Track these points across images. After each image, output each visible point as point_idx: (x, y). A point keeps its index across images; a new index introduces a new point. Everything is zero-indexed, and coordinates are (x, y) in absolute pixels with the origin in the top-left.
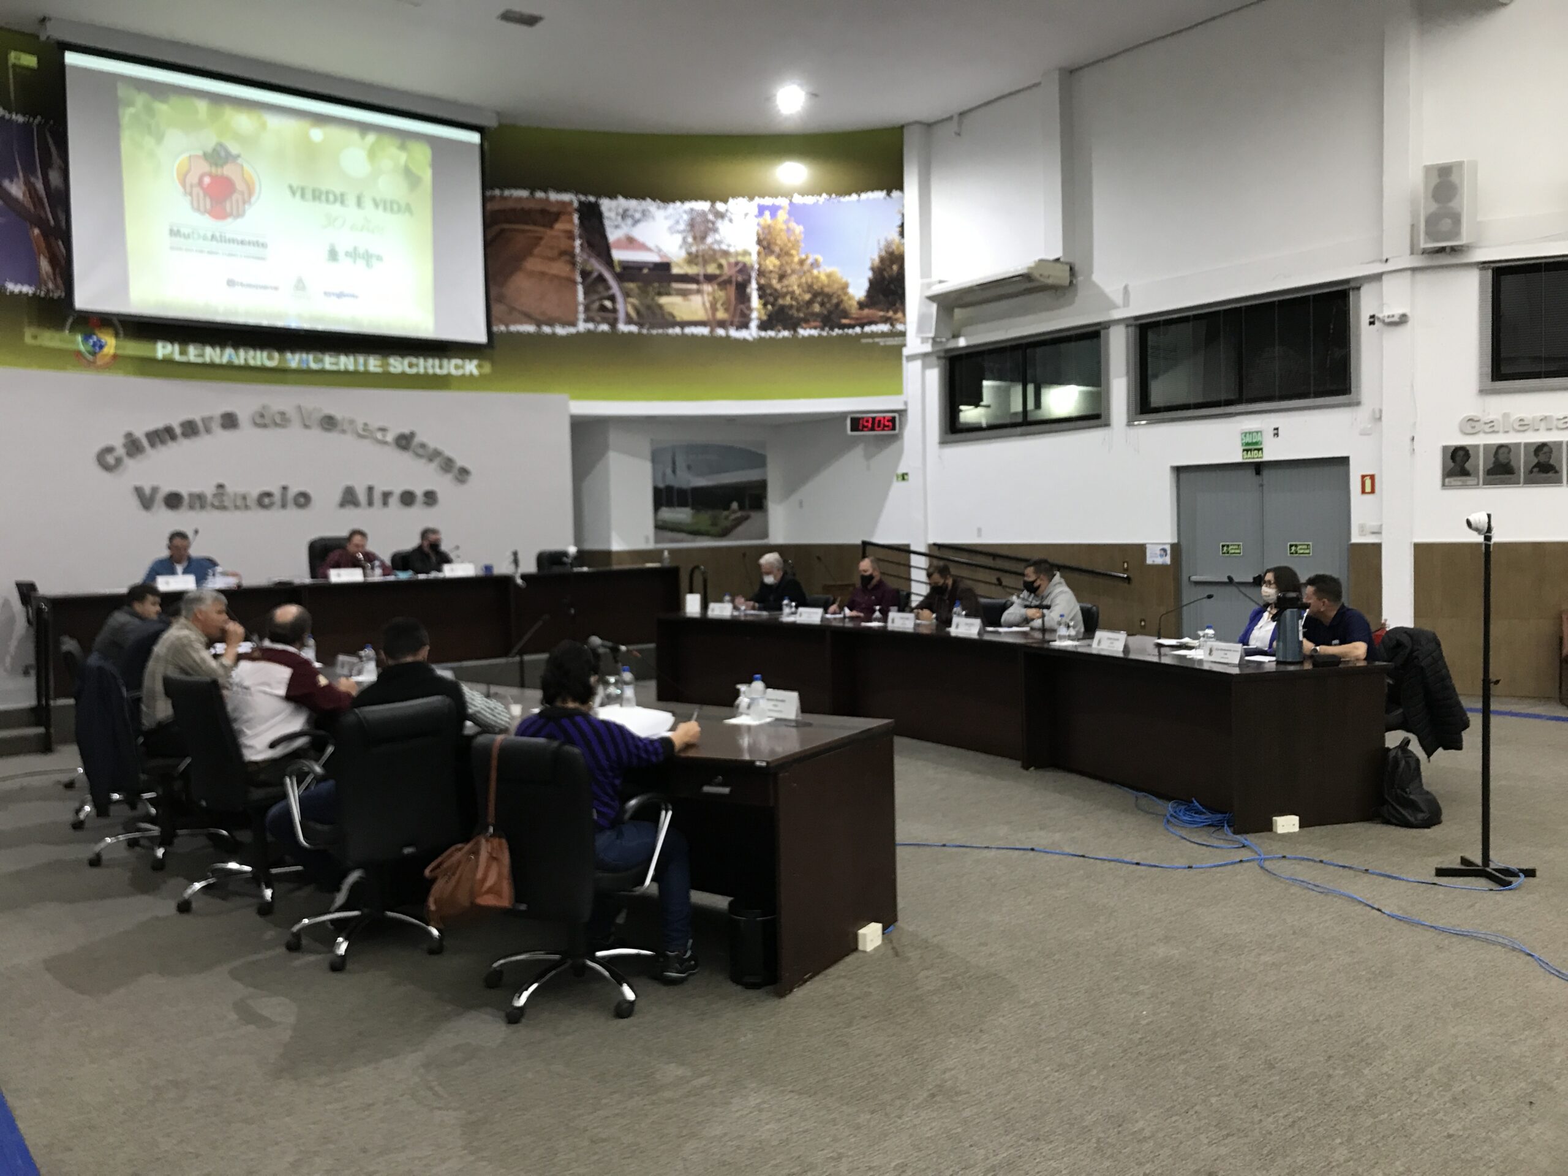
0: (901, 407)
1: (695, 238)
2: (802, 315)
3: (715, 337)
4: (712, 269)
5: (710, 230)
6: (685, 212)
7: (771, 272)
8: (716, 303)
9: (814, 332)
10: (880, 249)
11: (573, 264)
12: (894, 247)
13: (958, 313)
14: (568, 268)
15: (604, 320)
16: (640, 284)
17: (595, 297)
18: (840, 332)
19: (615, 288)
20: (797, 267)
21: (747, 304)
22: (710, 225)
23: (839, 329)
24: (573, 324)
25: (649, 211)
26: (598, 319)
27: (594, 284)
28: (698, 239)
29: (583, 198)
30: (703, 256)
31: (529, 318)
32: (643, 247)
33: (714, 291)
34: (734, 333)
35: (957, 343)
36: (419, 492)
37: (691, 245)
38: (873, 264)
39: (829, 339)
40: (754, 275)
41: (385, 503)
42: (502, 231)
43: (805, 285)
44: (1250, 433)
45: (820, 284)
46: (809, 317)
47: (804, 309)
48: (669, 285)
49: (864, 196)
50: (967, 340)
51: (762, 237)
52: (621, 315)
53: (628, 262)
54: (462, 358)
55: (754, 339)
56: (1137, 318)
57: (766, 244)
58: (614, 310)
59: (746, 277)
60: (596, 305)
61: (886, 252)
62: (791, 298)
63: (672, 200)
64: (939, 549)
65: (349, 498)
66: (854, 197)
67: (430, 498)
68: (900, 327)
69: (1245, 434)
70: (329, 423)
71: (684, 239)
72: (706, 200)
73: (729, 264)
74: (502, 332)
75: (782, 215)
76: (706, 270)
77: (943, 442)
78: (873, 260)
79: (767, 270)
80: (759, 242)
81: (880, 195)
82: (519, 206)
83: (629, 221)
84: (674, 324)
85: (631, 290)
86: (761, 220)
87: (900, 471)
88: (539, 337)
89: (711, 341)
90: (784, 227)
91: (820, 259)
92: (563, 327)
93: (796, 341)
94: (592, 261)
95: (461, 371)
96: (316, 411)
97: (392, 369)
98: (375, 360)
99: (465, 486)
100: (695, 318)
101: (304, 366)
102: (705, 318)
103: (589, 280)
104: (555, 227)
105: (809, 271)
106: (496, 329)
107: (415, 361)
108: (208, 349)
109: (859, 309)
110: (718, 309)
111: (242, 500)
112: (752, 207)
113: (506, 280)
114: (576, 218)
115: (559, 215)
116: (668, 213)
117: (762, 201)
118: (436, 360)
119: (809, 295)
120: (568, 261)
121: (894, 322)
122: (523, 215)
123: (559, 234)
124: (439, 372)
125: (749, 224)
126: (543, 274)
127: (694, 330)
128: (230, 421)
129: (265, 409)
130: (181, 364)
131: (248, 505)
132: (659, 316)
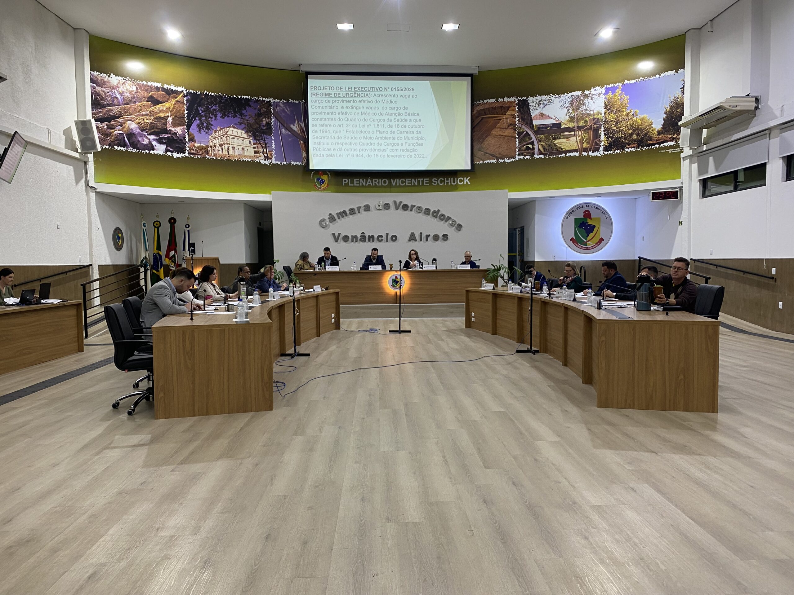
0: (681, 186)
1: (573, 110)
2: (626, 141)
3: (582, 156)
4: (581, 124)
5: (581, 104)
6: (569, 98)
7: (611, 121)
8: (583, 140)
9: (633, 150)
10: (671, 102)
11: (515, 129)
12: (678, 100)
14: (512, 131)
15: (528, 154)
16: (546, 135)
17: (524, 143)
18: (647, 148)
19: (534, 139)
20: (625, 117)
21: (598, 139)
22: (581, 102)
23: (647, 146)
24: (514, 157)
25: (551, 100)
26: (525, 153)
27: (524, 137)
28: (575, 110)
29: (520, 98)
30: (577, 118)
31: (493, 156)
32: (548, 117)
33: (582, 134)
34: (591, 154)
35: (703, 149)
36: (441, 236)
38: (666, 110)
39: (642, 152)
40: (602, 124)
41: (427, 240)
42: (483, 118)
43: (629, 126)
45: (637, 125)
46: (630, 142)
47: (628, 138)
48: (560, 133)
49: (662, 75)
51: (607, 104)
52: (536, 151)
53: (540, 125)
54: (463, 177)
55: (601, 156)
57: (609, 107)
58: (533, 149)
59: (598, 125)
60: (524, 147)
61: (674, 103)
62: (622, 133)
63: (563, 93)
65: (412, 238)
66: (657, 76)
67: (445, 237)
68: (679, 143)
70: (405, 207)
71: (568, 110)
72: (579, 90)
73: (590, 120)
75: (618, 91)
76: (578, 124)
78: (666, 108)
79: (609, 121)
80: (606, 107)
81: (672, 73)
83: (542, 106)
84: (562, 152)
85: (541, 138)
86: (607, 96)
87: (681, 220)
88: (498, 164)
89: (580, 158)
91: (638, 111)
92: (509, 159)
93: (623, 154)
94: (523, 127)
95: (462, 183)
96: (401, 202)
97: (433, 183)
98: (426, 180)
99: (460, 232)
100: (572, 148)
101: (398, 185)
102: (577, 148)
103: (522, 136)
104: (507, 114)
105: (631, 118)
106: (478, 163)
107: (443, 179)
108: (361, 180)
109: (658, 135)
110: (584, 143)
111: (371, 238)
112: (603, 90)
113: (483, 141)
114: (517, 107)
115: (509, 107)
116: (560, 99)
117: (608, 86)
118: (452, 179)
119: (631, 131)
120: (512, 128)
121: (676, 140)
122: (492, 110)
123: (509, 116)
124: (452, 183)
125: (601, 99)
126: (500, 135)
127: (571, 154)
128: (367, 208)
129: (381, 202)
130: (351, 187)
131: (373, 240)
132: (554, 149)
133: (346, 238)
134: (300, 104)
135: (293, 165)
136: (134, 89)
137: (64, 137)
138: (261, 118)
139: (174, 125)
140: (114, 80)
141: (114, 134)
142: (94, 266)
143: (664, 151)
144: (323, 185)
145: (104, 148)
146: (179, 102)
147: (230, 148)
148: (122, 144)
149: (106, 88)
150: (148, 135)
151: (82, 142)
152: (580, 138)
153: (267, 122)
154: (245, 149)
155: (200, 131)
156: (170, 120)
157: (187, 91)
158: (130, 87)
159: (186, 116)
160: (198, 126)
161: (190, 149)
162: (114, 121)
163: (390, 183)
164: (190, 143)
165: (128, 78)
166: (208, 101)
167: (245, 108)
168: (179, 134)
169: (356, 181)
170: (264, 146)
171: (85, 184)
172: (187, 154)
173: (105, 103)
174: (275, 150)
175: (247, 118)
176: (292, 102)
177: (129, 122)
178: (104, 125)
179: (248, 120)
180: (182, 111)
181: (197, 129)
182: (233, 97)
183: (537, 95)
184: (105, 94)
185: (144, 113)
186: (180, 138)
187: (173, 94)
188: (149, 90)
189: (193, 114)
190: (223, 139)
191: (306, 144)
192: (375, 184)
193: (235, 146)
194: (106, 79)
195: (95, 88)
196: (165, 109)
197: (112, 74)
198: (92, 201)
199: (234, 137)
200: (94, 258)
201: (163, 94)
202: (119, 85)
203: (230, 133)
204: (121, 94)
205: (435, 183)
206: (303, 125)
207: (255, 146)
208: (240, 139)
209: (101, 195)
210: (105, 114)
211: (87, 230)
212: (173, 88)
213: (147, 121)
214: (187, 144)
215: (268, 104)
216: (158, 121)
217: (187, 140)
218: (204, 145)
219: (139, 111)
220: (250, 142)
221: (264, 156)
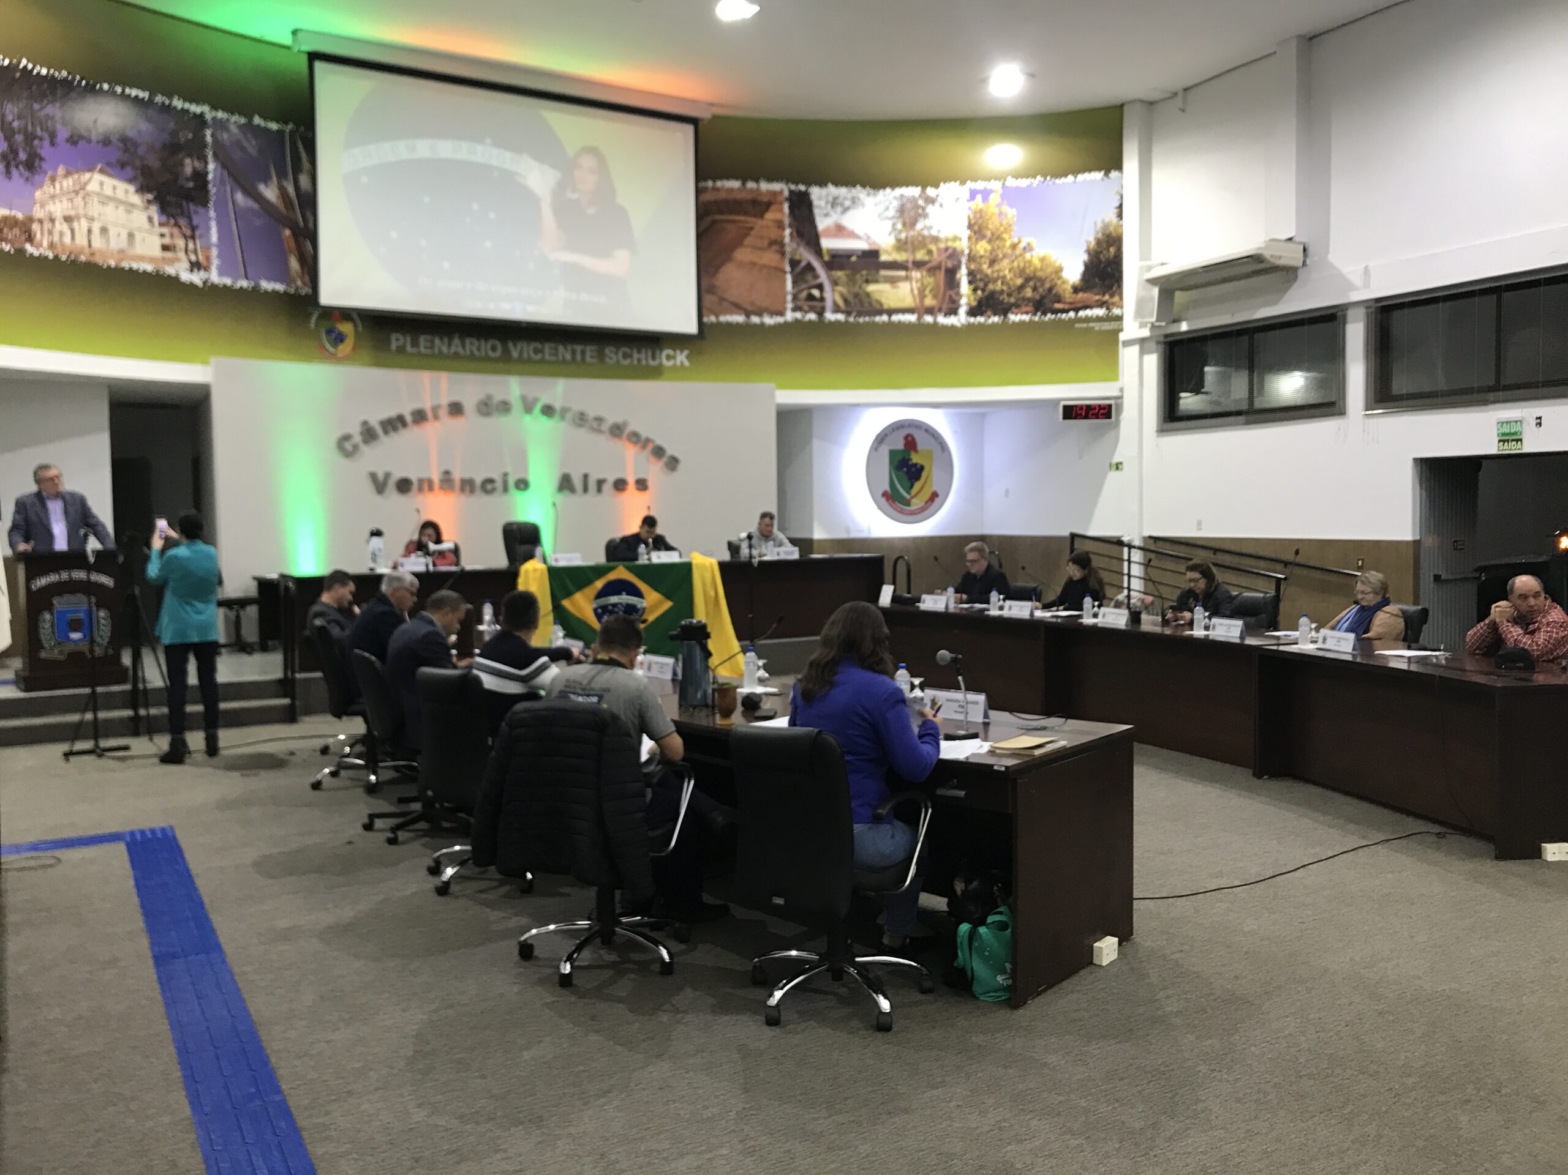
0: (1116, 393)
1: (904, 225)
2: (1012, 300)
3: (923, 324)
4: (921, 255)
5: (920, 215)
6: (895, 198)
7: (982, 257)
8: (925, 290)
9: (1026, 318)
10: (1097, 233)
11: (783, 254)
12: (1111, 229)
13: (1179, 296)
14: (777, 257)
15: (812, 309)
16: (848, 272)
17: (804, 286)
18: (1053, 316)
19: (823, 276)
20: (1009, 251)
21: (955, 291)
22: (920, 211)
23: (1052, 314)
24: (781, 313)
25: (859, 199)
26: (806, 308)
27: (803, 273)
28: (908, 225)
29: (793, 187)
30: (912, 243)
31: (737, 308)
32: (853, 235)
33: (922, 276)
34: (942, 320)
35: (1179, 327)
36: (631, 481)
37: (900, 232)
38: (1088, 247)
39: (1041, 325)
40: (964, 260)
41: (599, 490)
42: (714, 222)
43: (1016, 270)
44: (1507, 422)
45: (1032, 269)
46: (1020, 302)
47: (1015, 294)
48: (877, 272)
49: (1081, 177)
50: (1189, 325)
51: (973, 222)
52: (829, 304)
53: (837, 250)
54: (674, 350)
55: (963, 325)
56: (1378, 300)
57: (977, 228)
58: (822, 299)
59: (955, 263)
60: (804, 294)
61: (1103, 234)
62: (1002, 283)
63: (883, 186)
64: (1155, 542)
65: (566, 484)
66: (1070, 178)
67: (642, 485)
68: (1116, 311)
69: (1501, 423)
70: (548, 410)
71: (894, 225)
72: (917, 185)
73: (939, 250)
74: (712, 324)
75: (994, 199)
76: (914, 256)
77: (1161, 431)
78: (1088, 243)
79: (978, 255)
80: (970, 226)
81: (1098, 175)
82: (730, 197)
83: (839, 209)
84: (880, 312)
85: (839, 278)
86: (973, 205)
87: (1116, 460)
88: (747, 326)
89: (918, 329)
90: (996, 211)
91: (1034, 242)
92: (771, 317)
93: (1006, 326)
94: (801, 250)
95: (672, 362)
96: (537, 399)
97: (607, 360)
98: (591, 351)
99: (675, 474)
100: (903, 305)
102: (913, 305)
103: (798, 269)
104: (766, 217)
105: (1021, 255)
106: (710, 320)
107: (629, 352)
108: (437, 341)
109: (1073, 293)
110: (926, 296)
111: (468, 484)
112: (963, 191)
113: (717, 269)
114: (786, 207)
115: (770, 204)
116: (877, 200)
117: (974, 185)
118: (649, 351)
119: (1021, 280)
120: (777, 251)
121: (1110, 305)
122: (735, 205)
123: (769, 224)
124: (652, 363)
125: (960, 209)
126: (753, 264)
127: (901, 317)
128: (456, 409)
129: (489, 397)
130: (413, 355)
131: (472, 491)
132: (866, 304)
133: (404, 486)
134: (280, 132)
135: (266, 292)
138: (181, 156)
144: (341, 347)
147: (96, 228)
153: (194, 170)
154: (138, 237)
163: (506, 352)
166: (30, 91)
169: (425, 341)
170: (188, 233)
174: (217, 246)
176: (262, 123)
179: (142, 158)
183: (830, 185)
190: (75, 203)
192: (471, 352)
193: (109, 227)
199: (105, 200)
203: (93, 187)
205: (611, 358)
207: (164, 230)
208: (122, 208)
215: (198, 120)
218: (20, 216)
220: (150, 219)
221: (191, 263)
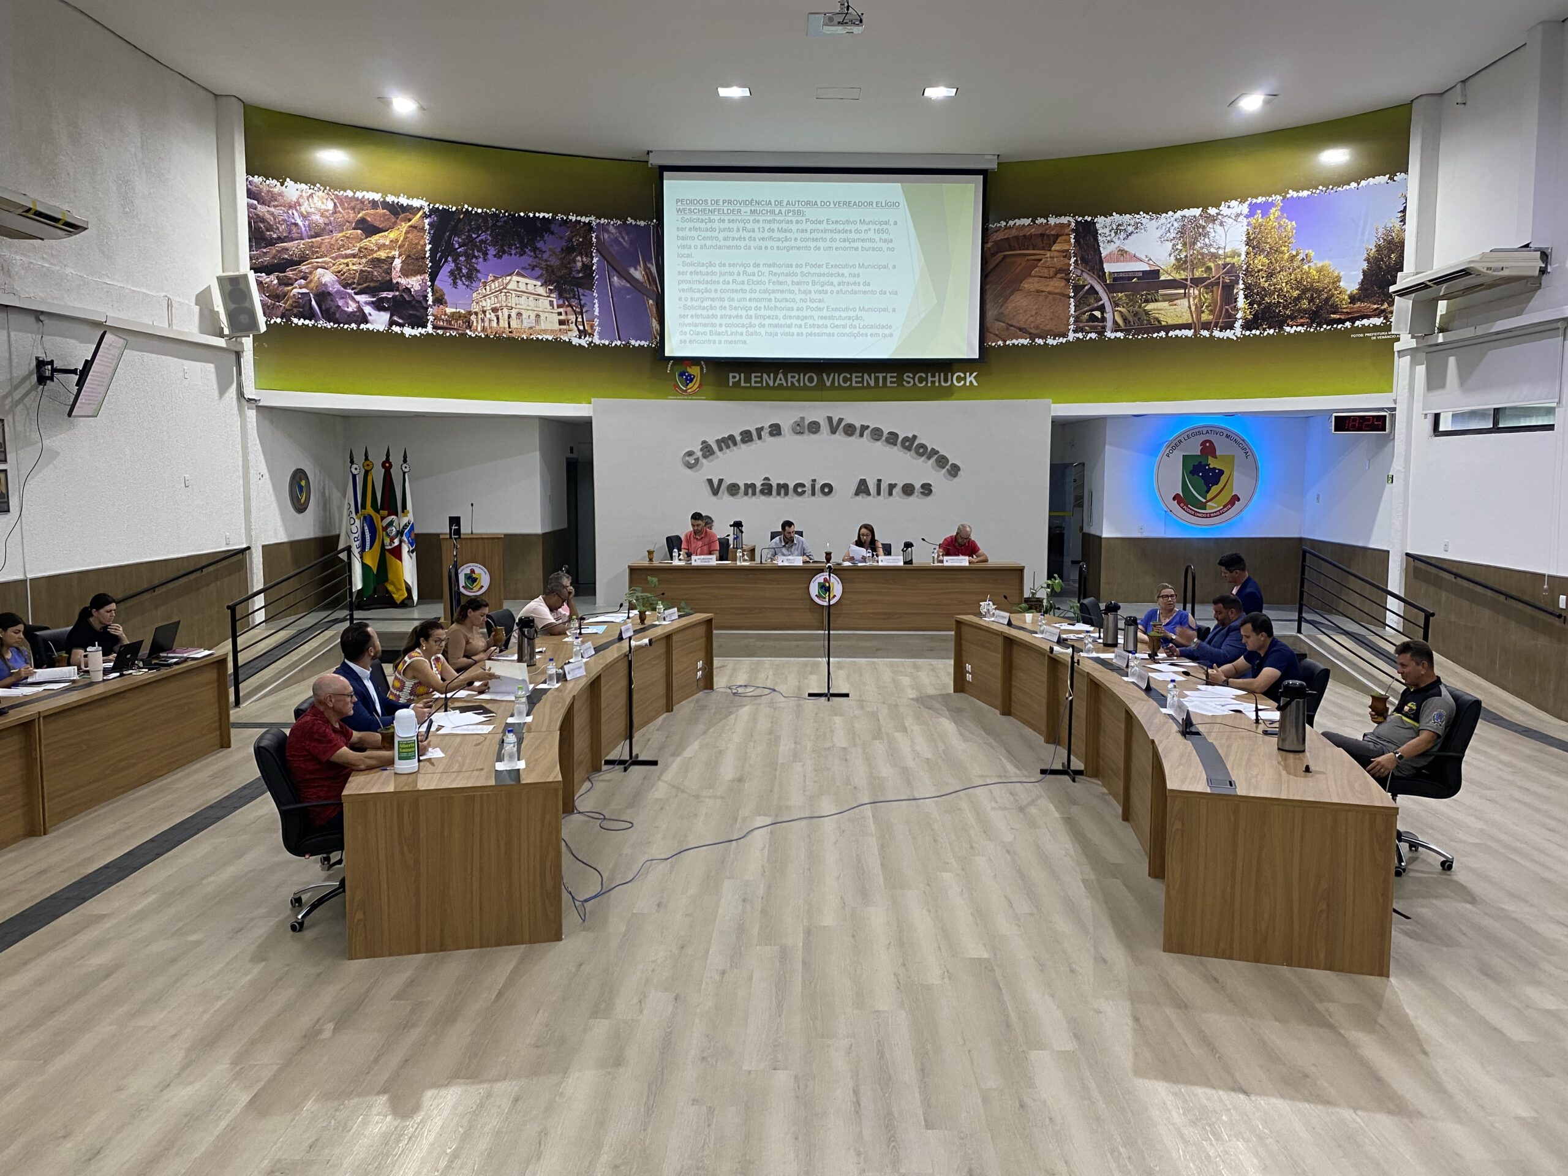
0: (1393, 406)
1: (1184, 244)
2: (1288, 312)
3: (1198, 338)
4: (1199, 273)
5: (1201, 234)
6: (1177, 220)
7: (1259, 271)
8: (1202, 306)
9: (1301, 329)
11: (1068, 280)
12: (1393, 234)
14: (1063, 283)
15: (1093, 329)
16: (1128, 293)
17: (1086, 308)
18: (1329, 327)
19: (1105, 299)
20: (1287, 264)
21: (1232, 305)
22: (1201, 230)
23: (1328, 325)
24: (1065, 335)
25: (1142, 224)
26: (1088, 328)
27: (1086, 296)
28: (1188, 245)
29: (1080, 219)
30: (1192, 261)
31: (1023, 331)
32: (1134, 258)
33: (1200, 293)
34: (1217, 333)
36: (918, 486)
37: (1180, 252)
38: (1368, 254)
39: (1317, 335)
40: (1241, 275)
41: (890, 494)
42: (1005, 257)
43: (1294, 282)
45: (1309, 280)
46: (1295, 314)
47: (1291, 306)
48: (1157, 291)
49: (1364, 183)
51: (1252, 237)
52: (1109, 324)
53: (1119, 273)
54: (963, 373)
55: (1238, 338)
57: (1256, 243)
58: (1103, 319)
59: (1233, 278)
60: (1086, 316)
61: (1384, 241)
62: (1279, 296)
63: (1165, 210)
65: (862, 488)
67: (927, 489)
68: (1392, 320)
70: (850, 430)
71: (1174, 245)
72: (1197, 207)
73: (1217, 266)
74: (995, 348)
75: (1274, 212)
76: (1193, 273)
78: (1369, 251)
79: (1255, 269)
80: (1249, 241)
81: (1382, 179)
83: (1123, 235)
84: (1160, 328)
85: (1120, 299)
86: (1253, 221)
87: (1391, 474)
88: (1032, 347)
89: (1195, 341)
90: (1276, 225)
91: (1312, 254)
92: (1054, 339)
93: (1281, 337)
94: (1085, 275)
95: (963, 382)
96: (841, 420)
97: (905, 384)
98: (891, 377)
99: (956, 479)
100: (1180, 322)
101: (836, 384)
102: (1190, 321)
103: (1081, 293)
104: (1053, 248)
105: (1298, 267)
106: (993, 344)
107: (924, 376)
108: (765, 376)
109: (1350, 303)
110: (1203, 312)
111: (783, 488)
112: (1244, 208)
113: (1005, 301)
114: (1072, 236)
115: (1057, 236)
116: (1160, 223)
117: (1254, 201)
118: (942, 374)
119: (1297, 292)
120: (1062, 278)
121: (1385, 314)
122: (1025, 241)
123: (1056, 254)
124: (943, 384)
125: (1239, 225)
126: (1038, 291)
127: (1178, 332)
128: (776, 430)
129: (803, 419)
130: (743, 387)
131: (786, 494)
132: (1145, 322)
133: (734, 489)
134: (647, 227)
135: (634, 346)
136: (330, 206)
137: (197, 309)
138: (573, 255)
139: (406, 272)
140: (292, 190)
141: (291, 294)
142: (253, 549)
143: (1362, 335)
144: (691, 385)
145: (272, 322)
146: (415, 227)
147: (513, 315)
148: (306, 313)
149: (277, 206)
150: (356, 294)
151: (231, 316)
152: (1196, 301)
153: (583, 264)
154: (543, 317)
155: (455, 284)
156: (398, 263)
157: (431, 206)
158: (323, 203)
159: (428, 255)
160: (452, 273)
161: (436, 318)
162: (291, 270)
163: (821, 381)
164: (436, 307)
165: (318, 185)
166: (471, 226)
167: (542, 237)
168: (415, 291)
169: (756, 377)
170: (578, 309)
171: (237, 394)
172: (430, 329)
173: (275, 236)
174: (598, 318)
175: (545, 256)
176: (634, 223)
177: (319, 270)
178: (273, 279)
179: (546, 261)
180: (422, 246)
181: (450, 281)
182: (519, 215)
183: (1114, 214)
184: (275, 219)
185: (349, 252)
186: (417, 298)
187: (403, 213)
188: (358, 206)
189: (442, 251)
190: (500, 298)
191: (660, 306)
192: (792, 382)
193: (523, 312)
194: (276, 190)
195: (255, 209)
196: (387, 243)
197: (288, 180)
198: (249, 426)
199: (520, 293)
200: (253, 533)
201: (385, 215)
202: (301, 200)
203: (512, 285)
204: (305, 217)
205: (909, 382)
206: (654, 269)
207: (561, 310)
208: (532, 298)
209: (268, 413)
210: (274, 257)
211: (241, 482)
212: (404, 201)
213: (354, 267)
214: (430, 309)
215: (587, 227)
216: (375, 267)
217: (430, 302)
218: (463, 311)
219: (339, 249)
220: (551, 303)
221: (579, 329)
